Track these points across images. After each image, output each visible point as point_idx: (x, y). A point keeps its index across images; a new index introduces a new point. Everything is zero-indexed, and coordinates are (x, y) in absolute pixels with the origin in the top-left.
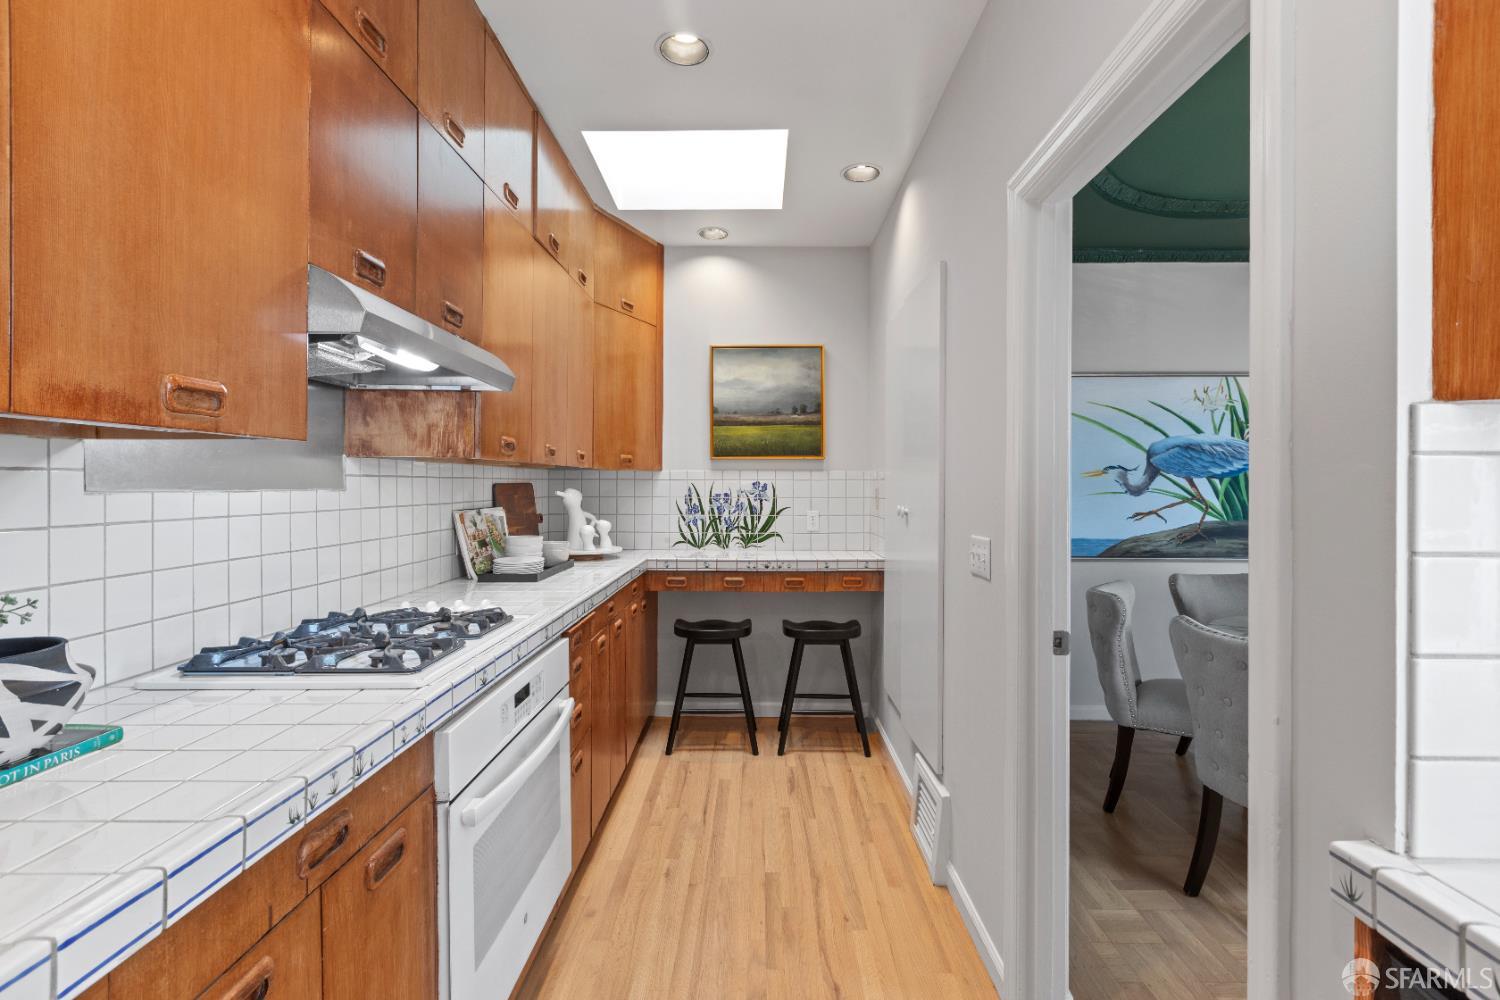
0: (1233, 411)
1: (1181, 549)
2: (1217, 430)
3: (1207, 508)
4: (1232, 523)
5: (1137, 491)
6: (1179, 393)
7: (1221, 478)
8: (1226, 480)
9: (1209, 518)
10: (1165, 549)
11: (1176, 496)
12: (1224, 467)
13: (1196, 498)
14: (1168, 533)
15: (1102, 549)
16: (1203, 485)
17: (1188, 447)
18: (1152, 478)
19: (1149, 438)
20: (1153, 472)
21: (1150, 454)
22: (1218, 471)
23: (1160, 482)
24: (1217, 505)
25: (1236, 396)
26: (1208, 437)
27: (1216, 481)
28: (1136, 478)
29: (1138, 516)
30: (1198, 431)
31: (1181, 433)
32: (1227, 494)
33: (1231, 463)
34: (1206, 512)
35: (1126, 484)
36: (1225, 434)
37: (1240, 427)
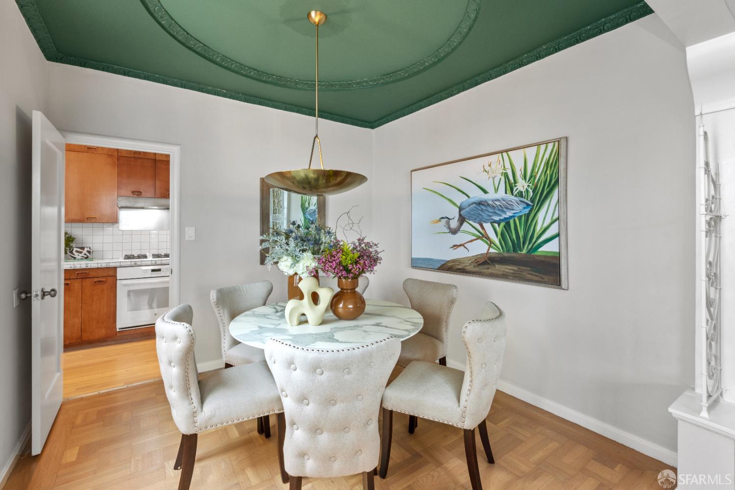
0: (506, 176)
1: (476, 269)
2: (496, 190)
3: (491, 243)
4: (506, 255)
5: (454, 232)
6: (473, 169)
7: (499, 223)
8: (502, 224)
9: (492, 250)
10: (469, 268)
11: (474, 235)
12: (500, 215)
13: (484, 237)
14: (469, 258)
15: (439, 265)
16: (488, 226)
17: (480, 203)
18: (461, 224)
19: (460, 199)
20: (462, 220)
21: (461, 209)
22: (497, 218)
23: (466, 226)
24: (496, 240)
25: (508, 165)
26: (491, 196)
27: (496, 225)
28: (454, 224)
29: (455, 246)
30: (485, 192)
31: (477, 195)
32: (502, 234)
33: (505, 212)
34: (490, 246)
35: (449, 228)
36: (501, 194)
37: (511, 187)
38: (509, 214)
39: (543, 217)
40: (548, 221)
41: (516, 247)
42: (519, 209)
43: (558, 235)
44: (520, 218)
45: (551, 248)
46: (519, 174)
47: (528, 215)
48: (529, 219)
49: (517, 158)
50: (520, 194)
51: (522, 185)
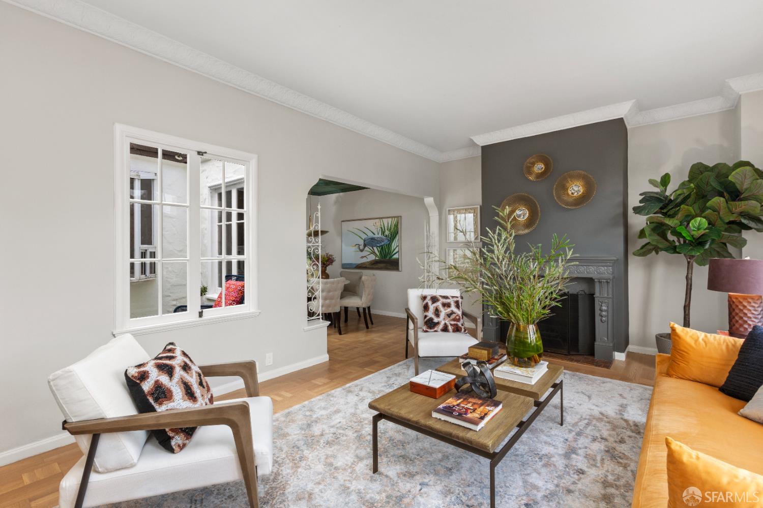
0: (382, 228)
1: (371, 266)
2: (378, 234)
3: (376, 255)
4: (382, 260)
5: (362, 251)
6: (370, 224)
7: (379, 247)
9: (377, 258)
10: (368, 266)
11: (369, 252)
13: (374, 253)
14: (368, 262)
15: (355, 266)
16: (375, 248)
17: (372, 239)
18: (365, 247)
19: (364, 237)
20: (365, 246)
21: (364, 241)
22: (378, 245)
23: (367, 249)
24: (378, 254)
25: (382, 224)
26: (376, 236)
28: (362, 247)
29: (362, 257)
30: (374, 234)
31: (371, 235)
32: (380, 252)
33: (381, 243)
34: (376, 257)
35: (359, 249)
36: (380, 235)
37: (383, 233)
38: (383, 244)
39: (394, 245)
40: (395, 246)
41: (385, 256)
42: (386, 242)
43: (398, 252)
44: (386, 245)
45: (396, 256)
46: (386, 228)
47: (389, 244)
48: (389, 245)
49: (385, 221)
50: (386, 236)
51: (387, 233)
